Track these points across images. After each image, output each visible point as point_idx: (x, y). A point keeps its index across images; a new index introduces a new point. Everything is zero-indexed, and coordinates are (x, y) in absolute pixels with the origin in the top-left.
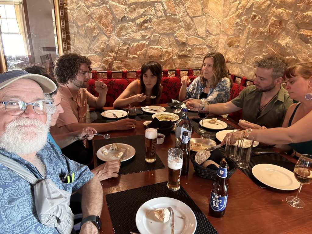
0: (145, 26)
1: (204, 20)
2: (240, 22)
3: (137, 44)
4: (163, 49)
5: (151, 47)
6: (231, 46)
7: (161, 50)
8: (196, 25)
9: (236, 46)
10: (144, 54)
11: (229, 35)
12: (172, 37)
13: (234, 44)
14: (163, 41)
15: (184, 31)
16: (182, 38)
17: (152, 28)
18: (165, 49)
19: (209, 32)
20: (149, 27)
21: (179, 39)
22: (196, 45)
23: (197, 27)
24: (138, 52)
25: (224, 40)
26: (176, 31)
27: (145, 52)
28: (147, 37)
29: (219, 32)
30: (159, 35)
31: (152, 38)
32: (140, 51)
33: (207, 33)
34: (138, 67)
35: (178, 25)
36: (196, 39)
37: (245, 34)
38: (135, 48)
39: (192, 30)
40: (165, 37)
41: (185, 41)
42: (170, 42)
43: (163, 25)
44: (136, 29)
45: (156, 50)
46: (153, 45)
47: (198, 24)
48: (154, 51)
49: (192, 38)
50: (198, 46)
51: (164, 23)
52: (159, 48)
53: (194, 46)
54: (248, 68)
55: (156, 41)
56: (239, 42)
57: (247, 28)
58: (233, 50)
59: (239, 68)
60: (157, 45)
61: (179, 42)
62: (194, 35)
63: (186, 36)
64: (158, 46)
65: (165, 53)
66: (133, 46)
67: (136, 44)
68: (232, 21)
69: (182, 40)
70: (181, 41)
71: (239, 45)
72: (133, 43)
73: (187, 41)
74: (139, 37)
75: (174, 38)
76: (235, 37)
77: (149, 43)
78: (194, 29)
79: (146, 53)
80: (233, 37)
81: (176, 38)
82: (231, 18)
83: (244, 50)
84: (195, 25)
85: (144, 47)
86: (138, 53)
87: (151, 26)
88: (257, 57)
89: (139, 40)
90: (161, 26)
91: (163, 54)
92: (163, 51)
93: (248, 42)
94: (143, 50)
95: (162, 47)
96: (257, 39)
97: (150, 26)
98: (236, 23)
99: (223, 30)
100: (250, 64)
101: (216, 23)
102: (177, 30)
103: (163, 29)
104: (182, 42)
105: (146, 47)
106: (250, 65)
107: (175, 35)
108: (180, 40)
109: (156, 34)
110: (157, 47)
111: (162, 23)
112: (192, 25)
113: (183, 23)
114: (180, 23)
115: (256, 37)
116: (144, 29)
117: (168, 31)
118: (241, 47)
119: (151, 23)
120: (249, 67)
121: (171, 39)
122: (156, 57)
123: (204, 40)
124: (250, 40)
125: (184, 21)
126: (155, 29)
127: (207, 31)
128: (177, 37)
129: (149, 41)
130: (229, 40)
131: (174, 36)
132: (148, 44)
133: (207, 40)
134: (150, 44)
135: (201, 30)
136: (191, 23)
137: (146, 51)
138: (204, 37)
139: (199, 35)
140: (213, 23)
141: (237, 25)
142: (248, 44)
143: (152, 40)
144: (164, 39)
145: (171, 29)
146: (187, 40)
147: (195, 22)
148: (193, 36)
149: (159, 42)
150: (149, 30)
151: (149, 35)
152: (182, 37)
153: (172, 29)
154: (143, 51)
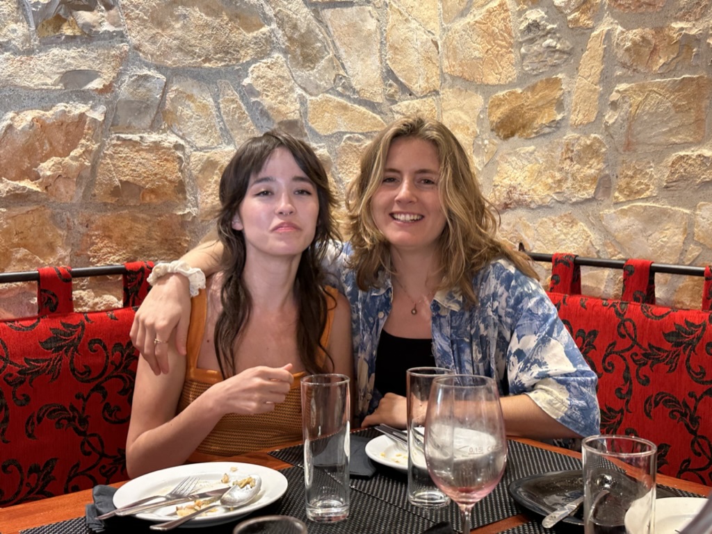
0: (80, 21)
1: (371, 25)
2: (547, 20)
3: (38, 119)
4: (188, 150)
5: (123, 136)
6: (513, 134)
7: (179, 154)
8: (338, 44)
9: (543, 127)
10: (80, 177)
11: (493, 86)
12: (232, 93)
13: (534, 118)
14: (186, 110)
15: (285, 67)
16: (280, 98)
17: (122, 36)
18: (201, 149)
19: (396, 80)
20: (102, 29)
21: (267, 101)
22: (349, 138)
23: (342, 51)
24: (43, 165)
25: (467, 113)
26: (249, 64)
27: (87, 163)
28: (96, 84)
29: (435, 82)
30: (163, 78)
31: (124, 91)
32: (55, 159)
33: (391, 85)
34: (46, 250)
35: (255, 34)
36: (345, 108)
37: (590, 66)
38: (20, 141)
39: (323, 62)
40: (195, 92)
41: (294, 116)
42: (225, 118)
43: (178, 25)
44: (27, 39)
45: (151, 156)
46: (129, 128)
47: (346, 40)
48: (138, 157)
49: (328, 101)
50: (358, 140)
51: (185, 16)
52: (166, 144)
53: (340, 140)
54: (637, 215)
55: (147, 107)
56: (560, 105)
57: (598, 36)
58: (533, 148)
59: (582, 225)
60: (153, 128)
61: (269, 118)
62: (332, 90)
63: (299, 91)
64: (163, 136)
65: (201, 171)
66: (10, 127)
67: (28, 116)
68: (501, 25)
69: (283, 108)
70: (279, 112)
71: (563, 119)
72: (11, 114)
73: (304, 114)
74: (49, 81)
75: (242, 98)
76: (533, 88)
77: (106, 114)
78: (331, 60)
79: (94, 167)
80: (519, 91)
81: (253, 99)
82: (490, 12)
83: (593, 135)
84: (333, 42)
85: (81, 135)
86: (46, 168)
87: (113, 24)
88: (682, 153)
89: (44, 98)
90: (169, 31)
91: (195, 179)
92: (192, 159)
93: (614, 96)
94: (75, 153)
95: (182, 138)
96: (662, 75)
97: (107, 27)
98: (529, 28)
99: (457, 71)
100: (648, 193)
101: (419, 43)
102: (255, 61)
103: (180, 49)
104: (280, 119)
105: (95, 138)
106: (647, 199)
107: (246, 81)
108: (271, 108)
109: (145, 72)
110: (155, 137)
111: (172, 15)
112: (320, 41)
113: (281, 26)
114: (262, 26)
115: (656, 68)
116: (73, 38)
117: (207, 60)
118: (575, 127)
119: (112, 12)
120: (645, 208)
121: (227, 101)
122: (152, 191)
123: (380, 113)
124: (622, 86)
125: (282, 20)
126: (134, 41)
127: (389, 74)
128: (258, 94)
129: (107, 103)
130: (499, 106)
131: (238, 87)
132: (101, 118)
133: (390, 115)
134: (112, 123)
135: (359, 66)
136: (317, 30)
137: (96, 157)
138: (379, 99)
139: (354, 91)
140: (407, 39)
141: (531, 35)
142: (614, 105)
143: (128, 102)
144: (190, 97)
145: (226, 50)
146: (306, 113)
147: (331, 29)
148: (327, 92)
149: (165, 113)
150: (103, 47)
151: (107, 76)
152: (282, 94)
153: (227, 53)
154: (76, 159)
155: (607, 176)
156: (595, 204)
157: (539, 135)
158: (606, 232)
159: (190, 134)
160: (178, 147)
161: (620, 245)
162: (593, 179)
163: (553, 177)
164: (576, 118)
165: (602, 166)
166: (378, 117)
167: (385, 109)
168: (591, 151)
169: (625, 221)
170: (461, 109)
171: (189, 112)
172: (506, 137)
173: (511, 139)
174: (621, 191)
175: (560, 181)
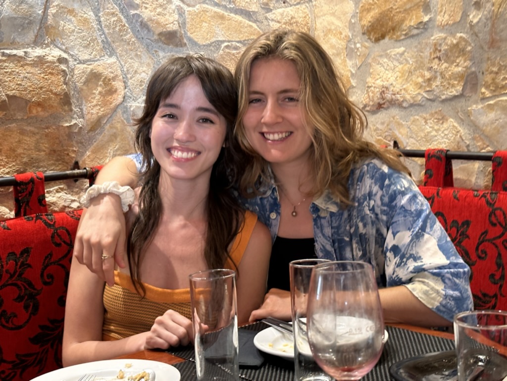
4: (71, 63)
5: (8, 52)
6: (383, 37)
7: (63, 67)
9: (411, 28)
12: (112, 7)
13: (403, 21)
14: (68, 25)
16: (159, 10)
18: (84, 62)
21: (146, 13)
22: (227, 47)
25: (339, 18)
31: (7, 8)
36: (222, 17)
40: (76, 6)
41: (173, 27)
42: (106, 31)
45: (36, 70)
46: (13, 44)
48: (24, 72)
49: (205, 11)
50: (236, 48)
52: (50, 58)
53: (218, 49)
54: (503, 109)
55: (30, 23)
56: (426, 7)
58: (402, 49)
60: (37, 42)
61: (149, 30)
63: (177, 2)
64: (47, 50)
65: (85, 83)
69: (162, 20)
70: (158, 23)
73: (183, 24)
75: (122, 11)
81: (133, 12)
91: (80, 91)
92: (76, 72)
95: (65, 52)
104: (160, 30)
108: (151, 20)
110: (38, 52)
118: (442, 28)
121: (108, 14)
122: (39, 104)
123: (256, 21)
128: (137, 7)
130: (369, 10)
133: (265, 23)
138: (254, 8)
142: (478, 5)
143: (11, 19)
144: (71, 12)
146: (184, 23)
148: (204, 2)
149: (47, 28)
152: (161, 6)
155: (473, 73)
156: (463, 100)
157: (408, 36)
158: (475, 127)
159: (73, 47)
160: (61, 60)
161: (488, 138)
162: (460, 77)
163: (423, 76)
164: (442, 19)
165: (468, 63)
166: (254, 25)
167: (260, 18)
168: (458, 50)
169: (492, 115)
170: (333, 14)
171: (71, 27)
172: (377, 40)
173: (382, 42)
174: (487, 87)
175: (429, 80)
